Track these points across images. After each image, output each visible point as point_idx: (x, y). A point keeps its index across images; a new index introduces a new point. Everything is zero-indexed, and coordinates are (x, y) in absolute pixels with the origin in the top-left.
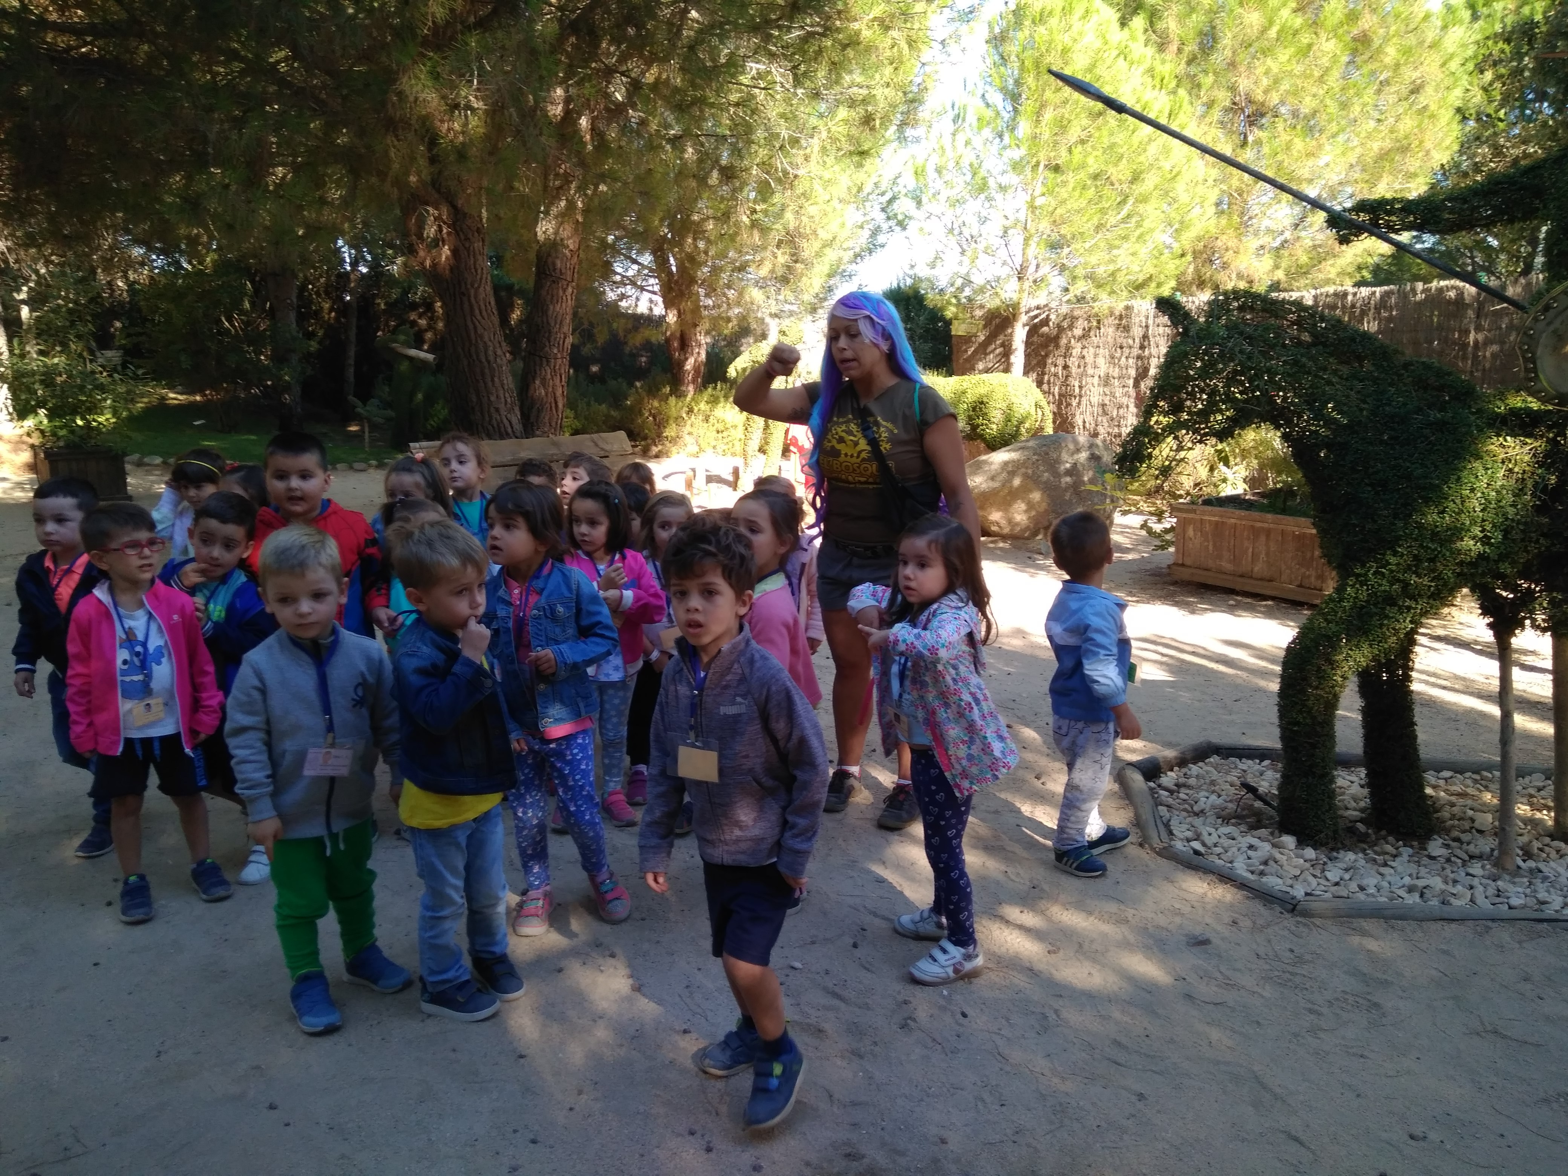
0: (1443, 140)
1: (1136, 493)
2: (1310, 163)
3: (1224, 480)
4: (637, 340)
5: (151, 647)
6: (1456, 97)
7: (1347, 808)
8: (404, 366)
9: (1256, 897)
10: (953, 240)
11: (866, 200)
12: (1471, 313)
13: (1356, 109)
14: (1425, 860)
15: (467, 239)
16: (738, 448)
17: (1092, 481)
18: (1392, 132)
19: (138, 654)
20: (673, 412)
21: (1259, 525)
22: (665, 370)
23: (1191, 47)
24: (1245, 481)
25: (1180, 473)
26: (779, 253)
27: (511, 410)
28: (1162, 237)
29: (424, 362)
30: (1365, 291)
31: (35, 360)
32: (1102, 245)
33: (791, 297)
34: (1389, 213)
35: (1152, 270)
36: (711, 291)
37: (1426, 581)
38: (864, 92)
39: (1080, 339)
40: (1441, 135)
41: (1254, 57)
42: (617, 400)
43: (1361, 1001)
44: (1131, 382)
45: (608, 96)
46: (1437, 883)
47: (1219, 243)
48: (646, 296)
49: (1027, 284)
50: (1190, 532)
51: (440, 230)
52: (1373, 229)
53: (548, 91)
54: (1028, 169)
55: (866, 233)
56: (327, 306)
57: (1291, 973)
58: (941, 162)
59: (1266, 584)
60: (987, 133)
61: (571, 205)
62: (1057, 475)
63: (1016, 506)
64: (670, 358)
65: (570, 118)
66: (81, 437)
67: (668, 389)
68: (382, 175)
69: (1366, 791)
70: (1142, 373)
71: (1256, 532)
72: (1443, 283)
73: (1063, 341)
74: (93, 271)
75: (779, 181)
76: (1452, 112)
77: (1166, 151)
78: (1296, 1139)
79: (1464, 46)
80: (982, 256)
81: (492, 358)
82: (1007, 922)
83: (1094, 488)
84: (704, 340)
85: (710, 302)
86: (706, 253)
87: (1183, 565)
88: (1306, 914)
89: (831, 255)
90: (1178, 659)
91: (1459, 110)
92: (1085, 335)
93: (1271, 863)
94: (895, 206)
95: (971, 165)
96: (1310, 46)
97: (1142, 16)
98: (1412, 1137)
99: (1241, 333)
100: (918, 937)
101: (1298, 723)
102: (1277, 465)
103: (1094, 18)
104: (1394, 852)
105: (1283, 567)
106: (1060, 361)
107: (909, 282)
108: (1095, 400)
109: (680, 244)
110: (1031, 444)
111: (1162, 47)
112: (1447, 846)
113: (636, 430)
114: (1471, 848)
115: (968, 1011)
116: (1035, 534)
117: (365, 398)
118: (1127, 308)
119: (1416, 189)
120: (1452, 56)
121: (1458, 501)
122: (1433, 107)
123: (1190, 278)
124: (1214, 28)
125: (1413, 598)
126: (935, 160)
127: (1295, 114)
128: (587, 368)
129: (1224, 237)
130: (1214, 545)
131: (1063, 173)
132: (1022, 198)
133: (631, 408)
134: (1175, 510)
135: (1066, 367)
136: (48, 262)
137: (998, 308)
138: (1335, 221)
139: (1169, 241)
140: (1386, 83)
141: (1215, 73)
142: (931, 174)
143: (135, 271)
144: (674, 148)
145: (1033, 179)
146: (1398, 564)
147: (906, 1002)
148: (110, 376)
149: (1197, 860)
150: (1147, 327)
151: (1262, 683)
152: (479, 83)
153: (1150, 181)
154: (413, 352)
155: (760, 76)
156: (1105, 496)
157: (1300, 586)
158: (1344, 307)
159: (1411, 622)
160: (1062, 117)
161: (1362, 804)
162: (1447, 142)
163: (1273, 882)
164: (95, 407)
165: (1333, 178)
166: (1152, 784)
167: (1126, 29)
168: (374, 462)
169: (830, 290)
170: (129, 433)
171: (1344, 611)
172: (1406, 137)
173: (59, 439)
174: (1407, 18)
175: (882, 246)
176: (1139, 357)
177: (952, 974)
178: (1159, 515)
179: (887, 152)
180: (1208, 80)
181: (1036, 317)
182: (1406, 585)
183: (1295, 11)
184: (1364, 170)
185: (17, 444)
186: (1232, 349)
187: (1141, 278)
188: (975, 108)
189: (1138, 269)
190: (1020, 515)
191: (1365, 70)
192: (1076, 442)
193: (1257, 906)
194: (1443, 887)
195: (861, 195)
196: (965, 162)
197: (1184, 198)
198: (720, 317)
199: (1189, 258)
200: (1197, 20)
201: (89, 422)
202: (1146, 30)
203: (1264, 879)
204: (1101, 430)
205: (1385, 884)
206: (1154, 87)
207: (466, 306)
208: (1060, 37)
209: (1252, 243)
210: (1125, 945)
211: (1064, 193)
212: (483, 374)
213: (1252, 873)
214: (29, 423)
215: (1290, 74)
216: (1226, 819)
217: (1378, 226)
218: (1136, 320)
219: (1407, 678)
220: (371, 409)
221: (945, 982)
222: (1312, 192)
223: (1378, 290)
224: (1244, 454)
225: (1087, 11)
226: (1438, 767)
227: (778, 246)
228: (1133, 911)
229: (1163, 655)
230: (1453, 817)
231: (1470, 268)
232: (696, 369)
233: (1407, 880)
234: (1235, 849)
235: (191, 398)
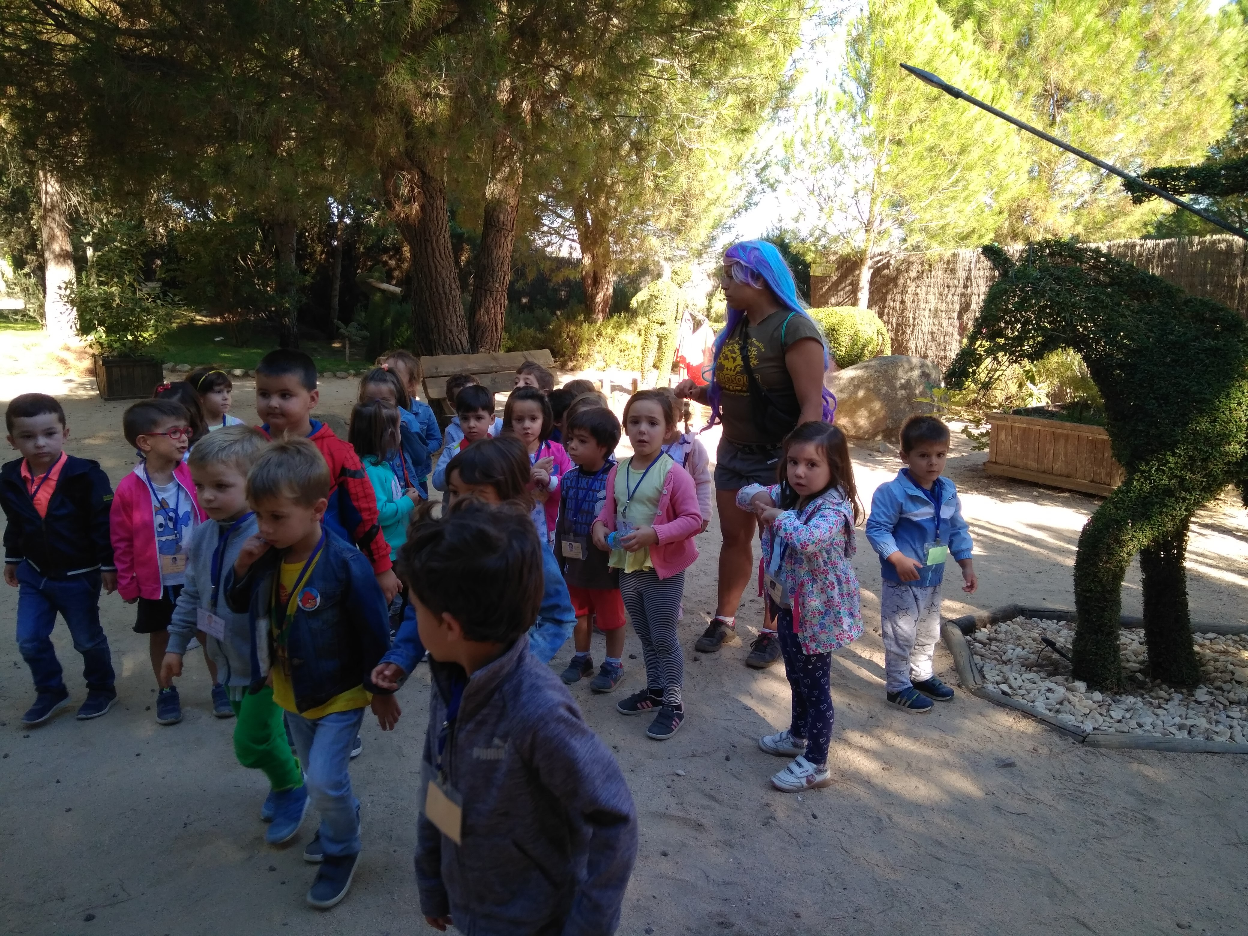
0: (1218, 120)
1: (958, 404)
2: (1107, 139)
3: (1031, 395)
4: (559, 278)
5: (181, 513)
6: (1229, 86)
7: (1128, 661)
8: (378, 297)
9: (1054, 730)
10: (813, 199)
11: (744, 167)
12: (1238, 261)
13: (1147, 95)
14: (1193, 705)
15: (431, 197)
16: (637, 364)
17: (922, 394)
18: (1175, 114)
19: (171, 519)
20: (586, 335)
21: (1060, 431)
22: (580, 302)
23: (1012, 45)
24: (1047, 396)
25: (995, 388)
26: (674, 210)
27: (461, 332)
28: (984, 198)
29: (393, 294)
30: (1150, 243)
31: (96, 291)
32: (935, 204)
33: (682, 245)
34: (1174, 179)
35: (975, 225)
36: (619, 239)
37: (1198, 477)
38: (747, 81)
39: (915, 279)
40: (1216, 116)
41: (1063, 53)
42: (542, 325)
43: (1138, 816)
44: (955, 315)
45: (544, 85)
46: (1203, 723)
47: (1030, 203)
48: (567, 243)
49: (872, 235)
50: (1003, 436)
51: (412, 190)
52: (1163, 192)
53: (499, 82)
54: (876, 144)
55: (744, 194)
56: (319, 249)
57: (1080, 792)
58: (806, 137)
59: (1064, 479)
60: (843, 114)
61: (513, 172)
62: (893, 387)
63: (860, 413)
64: (585, 292)
65: (514, 103)
66: (130, 348)
67: (582, 317)
68: (369, 147)
69: (1144, 648)
70: (965, 308)
71: (1056, 437)
72: (1215, 237)
73: (901, 281)
74: (142, 221)
75: (677, 153)
76: (1225, 98)
77: (989, 128)
78: (1084, 924)
79: (1237, 44)
80: (837, 212)
81: (448, 291)
82: (850, 744)
83: (923, 400)
84: (612, 278)
85: (618, 249)
86: (616, 209)
87: (996, 463)
88: (1095, 745)
89: (715, 212)
90: (991, 538)
91: (1231, 96)
92: (919, 277)
93: (1066, 703)
94: (767, 172)
95: (830, 140)
96: (1109, 44)
97: (972, 20)
98: (1179, 926)
99: (1051, 275)
100: (778, 754)
101: (1090, 591)
102: (1077, 383)
103: (933, 22)
104: (1167, 697)
105: (1079, 466)
106: (898, 298)
107: (777, 233)
108: (926, 329)
109: (596, 202)
110: (873, 363)
111: (987, 45)
112: (1211, 694)
113: (556, 350)
114: (1231, 695)
115: (817, 813)
116: (875, 435)
117: (347, 322)
118: (954, 255)
119: (1196, 160)
120: (1227, 53)
121: (1227, 413)
122: (1210, 94)
123: (1005, 231)
124: (1030, 29)
125: (1187, 490)
126: (801, 135)
127: (1095, 99)
128: (519, 300)
129: (1034, 199)
130: (1022, 447)
131: (905, 146)
132: (871, 167)
133: (553, 332)
134: (989, 418)
135: (902, 302)
136: (108, 213)
137: (848, 255)
138: (1130, 184)
139: (989, 201)
140: (1172, 74)
141: (1030, 66)
142: (798, 147)
143: (174, 221)
144: (595, 127)
145: (880, 151)
146: (1176, 463)
147: (767, 805)
148: (154, 301)
149: (1004, 699)
150: (970, 270)
151: (1060, 559)
152: (446, 76)
153: (975, 153)
154: (385, 286)
155: (663, 70)
156: (933, 406)
157: (1092, 481)
158: (1133, 255)
159: (1186, 510)
160: (905, 101)
161: (1141, 658)
162: (1222, 122)
163: (1067, 718)
164: (142, 326)
165: (1127, 152)
166: (968, 638)
167: (958, 31)
168: (352, 372)
169: (713, 239)
170: (167, 347)
171: (1131, 501)
172: (1188, 118)
173: (113, 350)
174: (1190, 22)
175: (756, 204)
176: (962, 295)
177: (805, 784)
178: (977, 423)
179: (762, 129)
180: (1024, 72)
181: (879, 261)
182: (1182, 480)
183: (1098, 16)
184: (1151, 145)
185: (81, 354)
186: (1044, 287)
187: (966, 230)
188: (834, 94)
189: (963, 223)
190: (863, 420)
191: (1155, 63)
192: (909, 361)
193: (1054, 738)
194: (1208, 726)
195: (741, 163)
196: (825, 138)
197: (1002, 166)
198: (625, 260)
199: (1006, 215)
200: (1017, 23)
201: (136, 337)
202: (975, 32)
203: (1060, 716)
204: (930, 353)
205: (1159, 723)
206: (980, 77)
207: (429, 250)
208: (905, 37)
209: (1058, 203)
210: (946, 764)
211: (905, 162)
212: (441, 303)
213: (1050, 710)
214: (91, 337)
215: (1093, 67)
216: (1029, 667)
217: (1165, 189)
218: (961, 265)
219: (1181, 557)
220: (351, 330)
221: (799, 790)
222: (1109, 161)
223: (1162, 242)
224: (1049, 373)
225: (927, 17)
226: (1205, 630)
227: (673, 205)
228: (952, 739)
229: (978, 534)
230: (1216, 670)
231: (1237, 225)
232: (605, 301)
233: (1178, 720)
234: (1036, 692)
235: (213, 320)
